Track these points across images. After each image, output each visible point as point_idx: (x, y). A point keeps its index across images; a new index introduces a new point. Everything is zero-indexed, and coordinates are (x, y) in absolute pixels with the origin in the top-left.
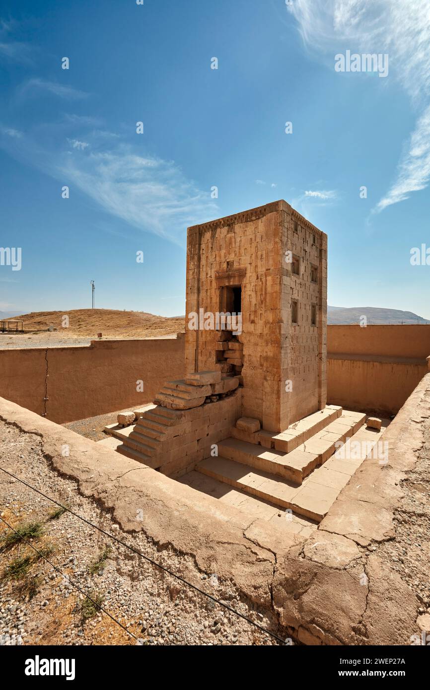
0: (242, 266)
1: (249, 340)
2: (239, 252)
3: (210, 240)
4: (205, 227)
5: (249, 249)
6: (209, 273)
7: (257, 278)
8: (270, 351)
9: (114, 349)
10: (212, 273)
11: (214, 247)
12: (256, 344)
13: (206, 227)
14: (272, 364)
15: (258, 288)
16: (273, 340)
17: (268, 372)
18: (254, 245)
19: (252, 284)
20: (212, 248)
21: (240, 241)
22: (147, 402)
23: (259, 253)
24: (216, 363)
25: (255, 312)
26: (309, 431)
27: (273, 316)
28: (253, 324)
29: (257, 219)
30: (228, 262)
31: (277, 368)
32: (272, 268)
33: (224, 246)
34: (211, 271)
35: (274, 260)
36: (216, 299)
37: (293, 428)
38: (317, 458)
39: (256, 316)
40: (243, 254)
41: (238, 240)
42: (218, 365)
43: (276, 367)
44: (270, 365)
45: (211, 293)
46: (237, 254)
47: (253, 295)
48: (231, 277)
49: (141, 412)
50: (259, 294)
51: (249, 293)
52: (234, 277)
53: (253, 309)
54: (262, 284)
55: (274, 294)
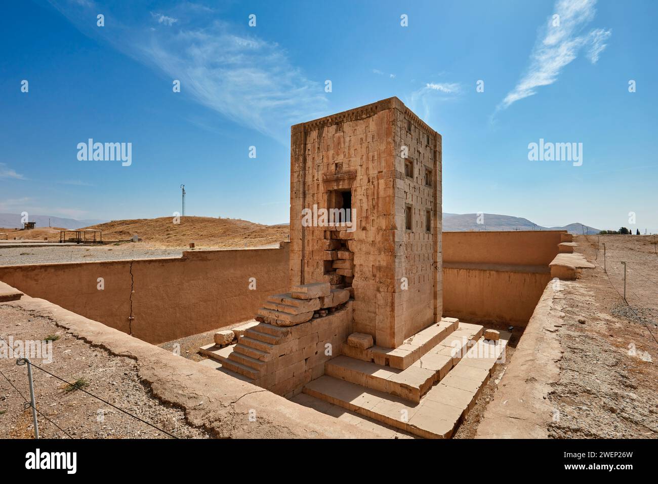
0: (352, 168)
1: (360, 249)
2: (349, 153)
3: (316, 140)
4: (310, 125)
5: (359, 150)
6: (316, 175)
7: (369, 182)
8: (383, 259)
9: (210, 260)
10: (319, 176)
11: (320, 148)
12: (368, 253)
13: (312, 125)
14: (386, 275)
15: (370, 192)
16: (386, 248)
17: (381, 283)
18: (365, 145)
19: (363, 188)
20: (318, 148)
21: (350, 141)
22: (247, 319)
23: (371, 154)
24: (324, 274)
25: (367, 217)
26: (425, 345)
27: (386, 222)
28: (364, 231)
29: (367, 117)
30: (336, 164)
31: (391, 279)
32: (384, 171)
33: (332, 146)
34: (318, 174)
35: (386, 161)
36: (324, 204)
37: (408, 343)
38: (434, 375)
39: (367, 222)
40: (353, 155)
41: (347, 139)
42: (326, 276)
43: (389, 277)
44: (383, 276)
45: (318, 198)
46: (347, 155)
47: (365, 199)
48: (341, 180)
49: (240, 330)
50: (370, 198)
51: (359, 197)
52: (344, 180)
53: (364, 215)
54: (374, 187)
55: (387, 199)
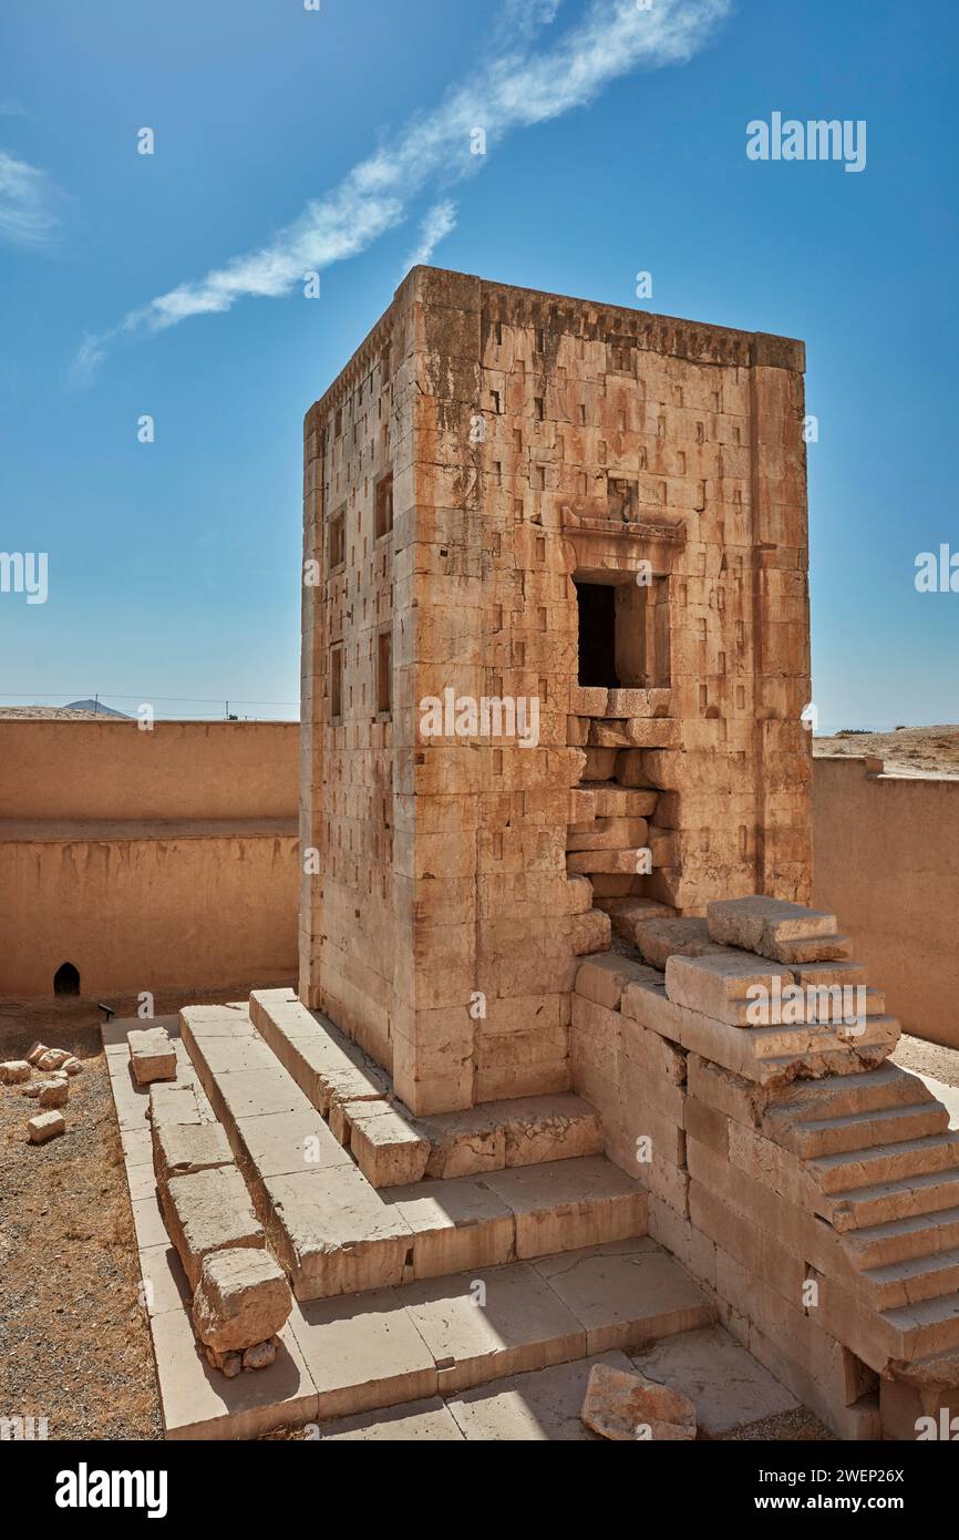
0: (671, 512)
1: (701, 778)
2: (658, 456)
3: (529, 367)
4: (511, 302)
5: (693, 459)
6: (529, 501)
7: (724, 567)
10: (544, 504)
11: (548, 403)
12: (726, 791)
13: (520, 304)
14: (789, 850)
15: (730, 600)
16: (790, 772)
17: (778, 876)
18: (710, 448)
19: (709, 583)
20: (540, 403)
21: (662, 418)
23: (728, 482)
25: (721, 679)
27: (788, 697)
28: (714, 722)
29: (715, 364)
30: (613, 482)
31: (802, 862)
32: (782, 545)
33: (595, 413)
34: (538, 498)
35: (785, 516)
36: (568, 620)
39: (723, 694)
40: (673, 470)
41: (653, 410)
43: (800, 857)
44: (784, 855)
45: (538, 589)
46: (652, 461)
47: (714, 621)
48: (633, 541)
50: (731, 618)
51: (697, 611)
52: (645, 544)
53: (714, 668)
54: (741, 586)
55: (791, 628)
